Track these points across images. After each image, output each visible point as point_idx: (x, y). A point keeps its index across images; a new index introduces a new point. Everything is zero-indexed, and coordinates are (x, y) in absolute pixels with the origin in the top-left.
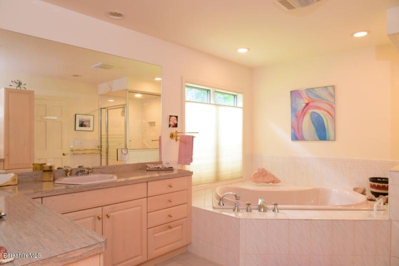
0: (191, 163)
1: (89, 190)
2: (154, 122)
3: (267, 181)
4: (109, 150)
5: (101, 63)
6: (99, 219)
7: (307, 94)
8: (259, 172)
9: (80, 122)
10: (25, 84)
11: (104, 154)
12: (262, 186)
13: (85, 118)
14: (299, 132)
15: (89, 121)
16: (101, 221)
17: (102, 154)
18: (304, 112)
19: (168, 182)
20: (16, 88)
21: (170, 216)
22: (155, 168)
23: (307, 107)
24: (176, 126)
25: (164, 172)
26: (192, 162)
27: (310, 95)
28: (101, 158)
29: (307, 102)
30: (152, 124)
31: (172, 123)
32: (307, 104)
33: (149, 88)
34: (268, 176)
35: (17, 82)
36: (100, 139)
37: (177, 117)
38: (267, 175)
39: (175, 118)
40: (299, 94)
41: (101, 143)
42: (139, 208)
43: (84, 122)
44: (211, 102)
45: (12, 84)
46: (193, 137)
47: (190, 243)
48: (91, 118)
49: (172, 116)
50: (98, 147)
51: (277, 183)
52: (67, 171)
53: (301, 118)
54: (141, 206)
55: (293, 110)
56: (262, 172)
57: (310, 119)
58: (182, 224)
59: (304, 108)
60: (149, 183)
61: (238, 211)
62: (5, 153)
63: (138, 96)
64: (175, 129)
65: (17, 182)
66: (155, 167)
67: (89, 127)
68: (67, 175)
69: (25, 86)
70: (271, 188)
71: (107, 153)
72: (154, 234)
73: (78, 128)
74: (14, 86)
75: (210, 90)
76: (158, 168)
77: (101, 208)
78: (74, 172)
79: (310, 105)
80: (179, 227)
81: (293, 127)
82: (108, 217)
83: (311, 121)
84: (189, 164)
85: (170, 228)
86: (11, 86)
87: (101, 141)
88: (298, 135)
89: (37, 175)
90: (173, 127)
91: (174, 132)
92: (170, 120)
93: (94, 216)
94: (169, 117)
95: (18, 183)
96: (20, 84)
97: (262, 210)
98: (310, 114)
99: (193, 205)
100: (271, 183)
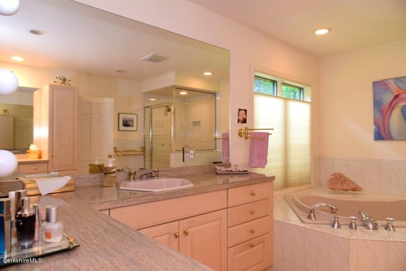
0: (266, 166)
1: (165, 199)
2: (199, 122)
3: (347, 188)
4: (153, 151)
5: (152, 54)
6: (176, 237)
7: (396, 84)
8: (336, 178)
9: (123, 121)
10: (70, 81)
11: (148, 156)
12: (340, 193)
13: (129, 117)
14: (384, 130)
15: (132, 120)
16: (178, 239)
17: (146, 156)
18: (392, 106)
19: (249, 188)
20: (60, 84)
21: (252, 232)
22: (227, 171)
23: (396, 100)
24: (244, 121)
25: (238, 176)
26: (266, 164)
27: (400, 85)
28: (145, 160)
29: (397, 94)
30: (197, 123)
31: (241, 118)
32: (396, 97)
33: (196, 84)
34: (347, 182)
35: (61, 77)
36: (143, 140)
37: (246, 111)
38: (345, 180)
39: (244, 112)
40: (386, 84)
41: (145, 144)
42: (218, 222)
43: (127, 121)
44: (278, 95)
45: (56, 80)
46: (269, 134)
47: (272, 266)
48: (134, 117)
49: (241, 110)
50: (141, 148)
51: (360, 190)
52: (130, 174)
53: (389, 113)
54: (220, 219)
55: (377, 104)
56: (340, 178)
57: (401, 113)
58: (264, 242)
59: (392, 102)
60: (230, 190)
61: (339, 227)
62: (49, 153)
63: (184, 93)
64: (244, 125)
65: (74, 186)
66: (227, 169)
67: (133, 126)
68: (130, 179)
69: (69, 82)
70: (350, 196)
71: (151, 154)
72: (235, 254)
73: (122, 128)
74: (59, 82)
75: (276, 82)
76: (230, 171)
77: (177, 222)
78: (138, 175)
79: (401, 96)
80: (261, 246)
81: (376, 124)
82: (186, 233)
83: (402, 116)
84: (264, 167)
85: (252, 246)
86: (55, 82)
87: (145, 142)
88: (383, 134)
89: (95, 178)
90: (242, 122)
91: (244, 128)
92: (239, 115)
93: (170, 233)
94: (238, 111)
95: (75, 188)
96: (65, 80)
97: (371, 226)
98: (400, 108)
99: (275, 218)
100: (350, 191)
